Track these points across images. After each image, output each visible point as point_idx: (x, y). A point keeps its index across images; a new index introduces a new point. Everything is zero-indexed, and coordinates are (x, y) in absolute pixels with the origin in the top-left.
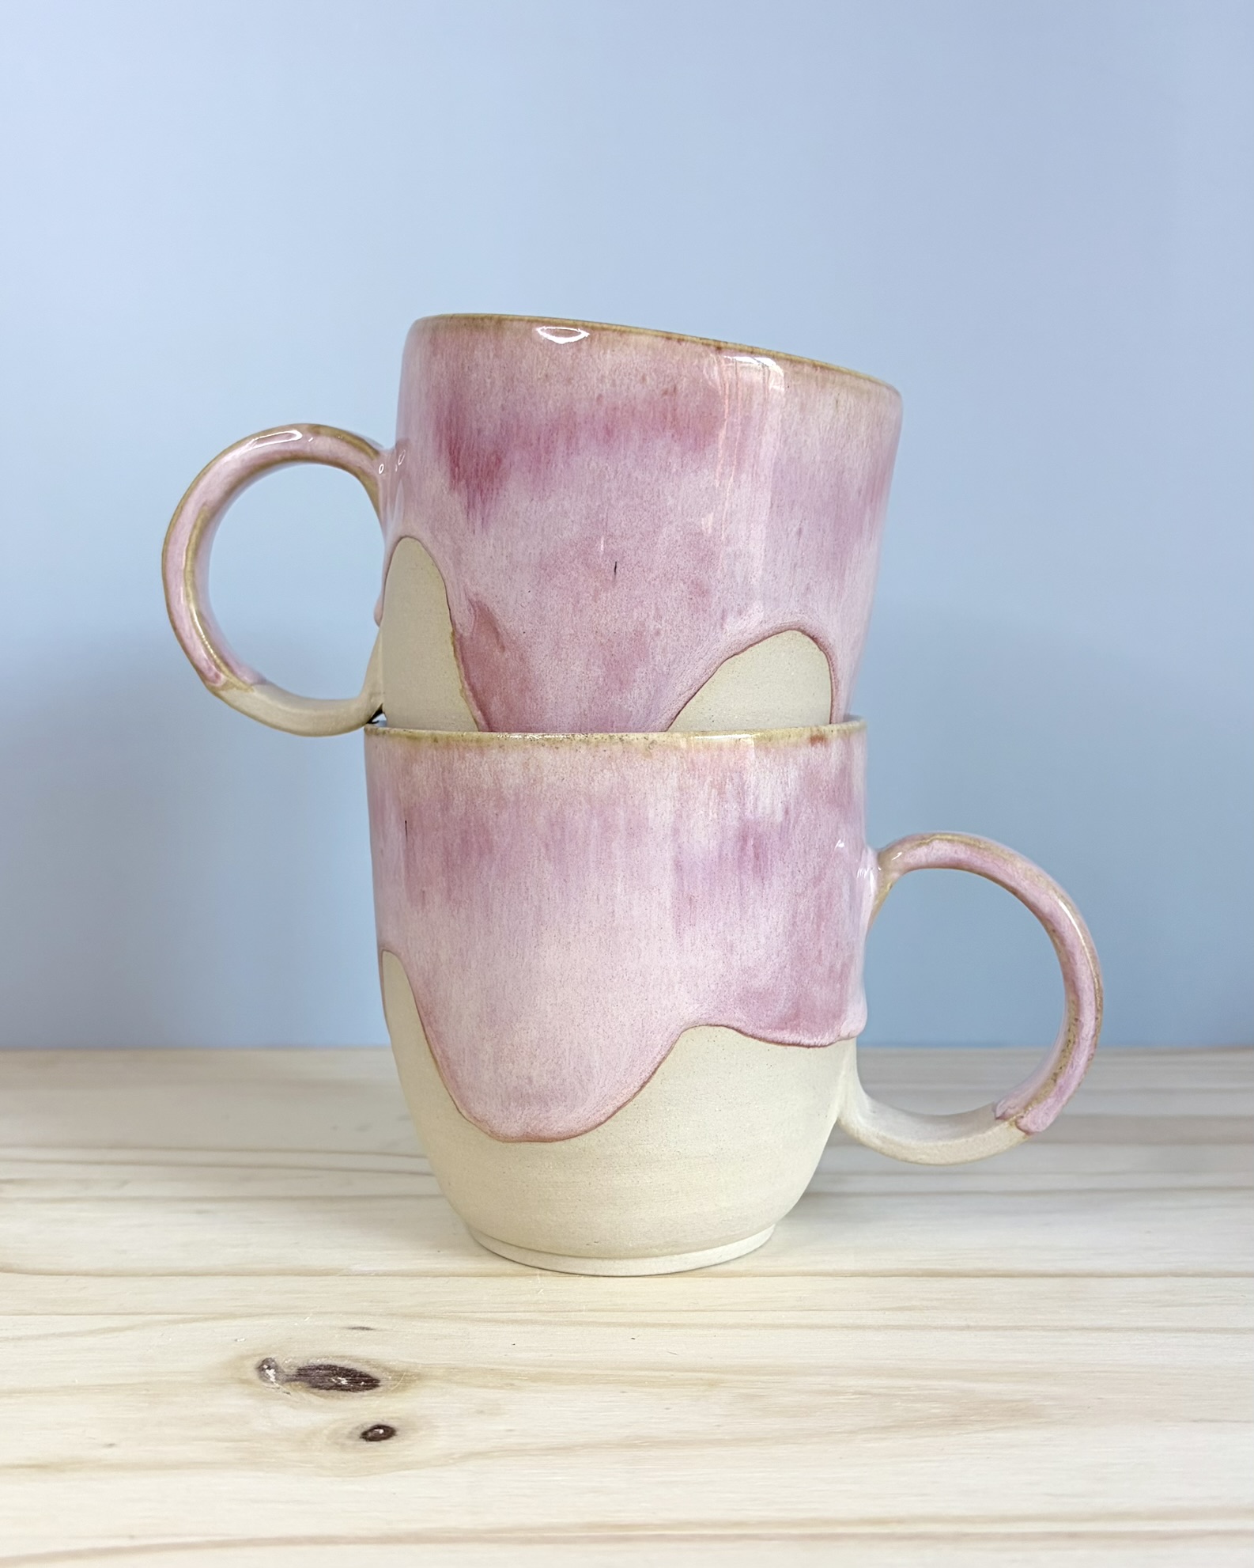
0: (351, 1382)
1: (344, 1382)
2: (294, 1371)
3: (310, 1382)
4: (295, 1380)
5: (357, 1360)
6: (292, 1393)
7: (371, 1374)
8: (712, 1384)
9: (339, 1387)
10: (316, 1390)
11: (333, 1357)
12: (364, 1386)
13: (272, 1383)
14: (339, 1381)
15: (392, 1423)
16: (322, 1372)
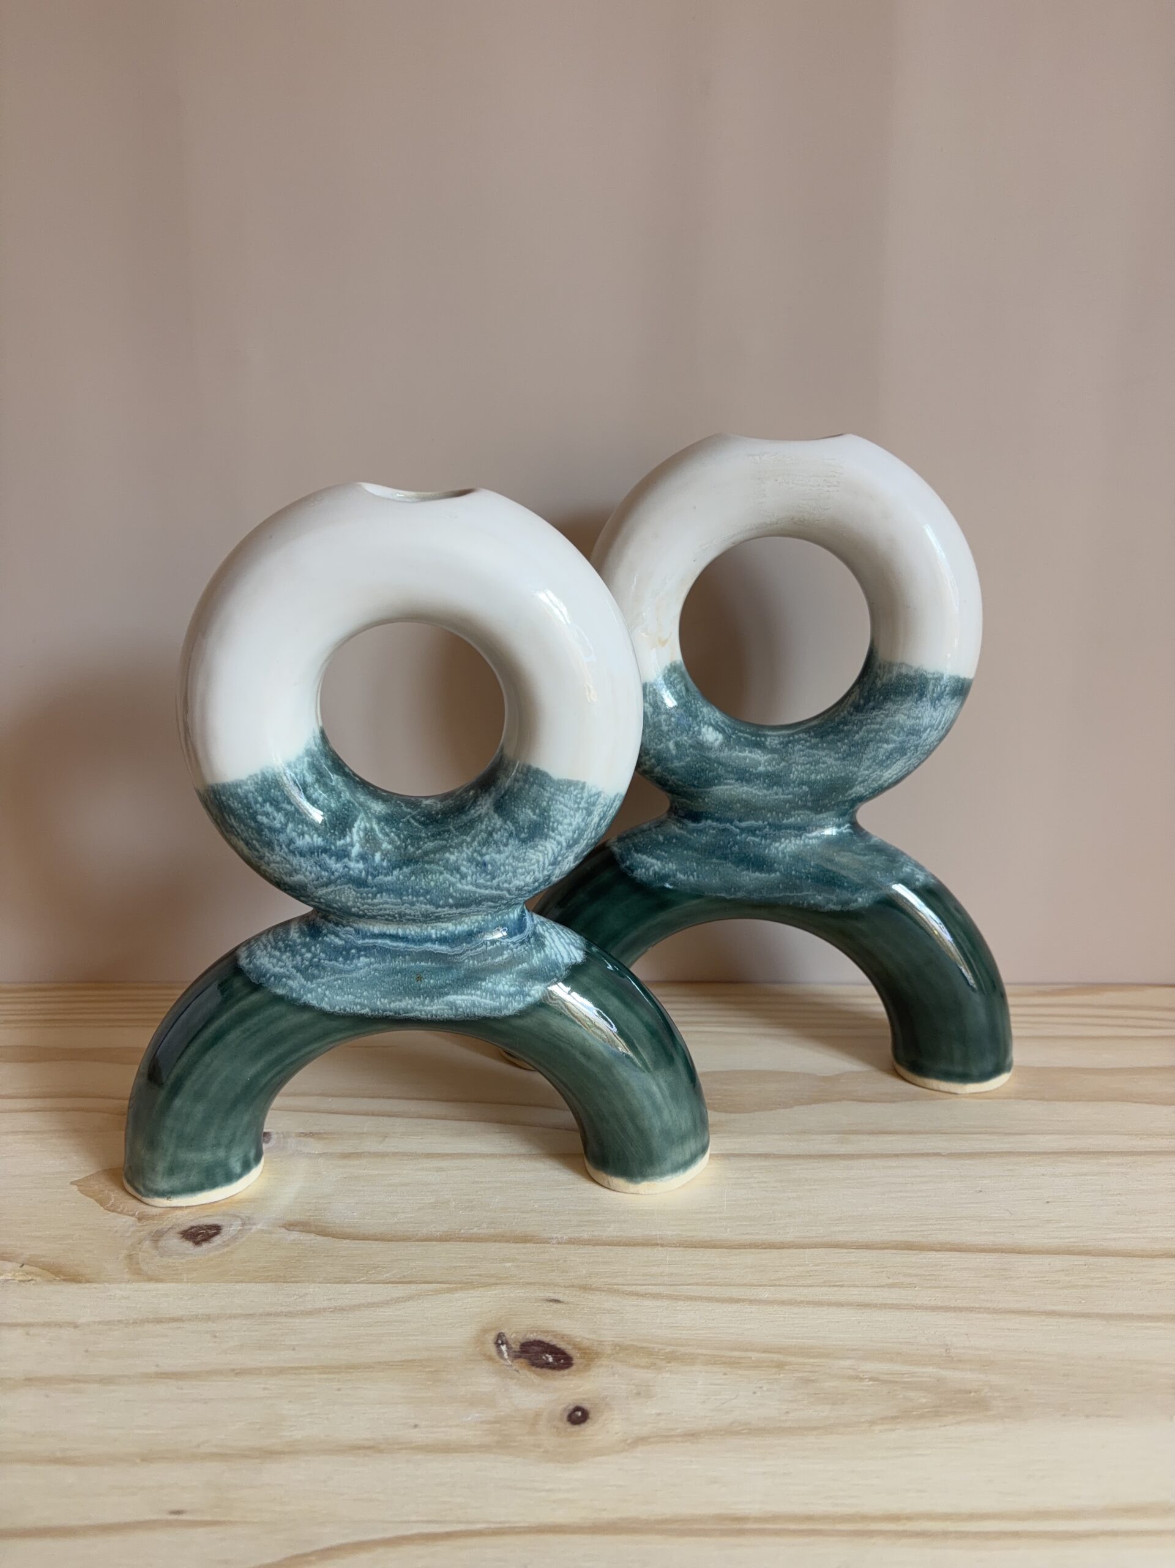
0: (556, 1359)
1: (551, 1359)
2: (516, 1347)
3: (529, 1359)
4: (520, 1357)
5: (555, 1336)
6: (521, 1372)
7: (567, 1351)
8: (780, 1366)
9: (547, 1365)
10: (534, 1368)
11: (541, 1331)
12: (563, 1364)
13: (505, 1360)
14: (547, 1358)
15: (586, 1405)
16: (536, 1348)
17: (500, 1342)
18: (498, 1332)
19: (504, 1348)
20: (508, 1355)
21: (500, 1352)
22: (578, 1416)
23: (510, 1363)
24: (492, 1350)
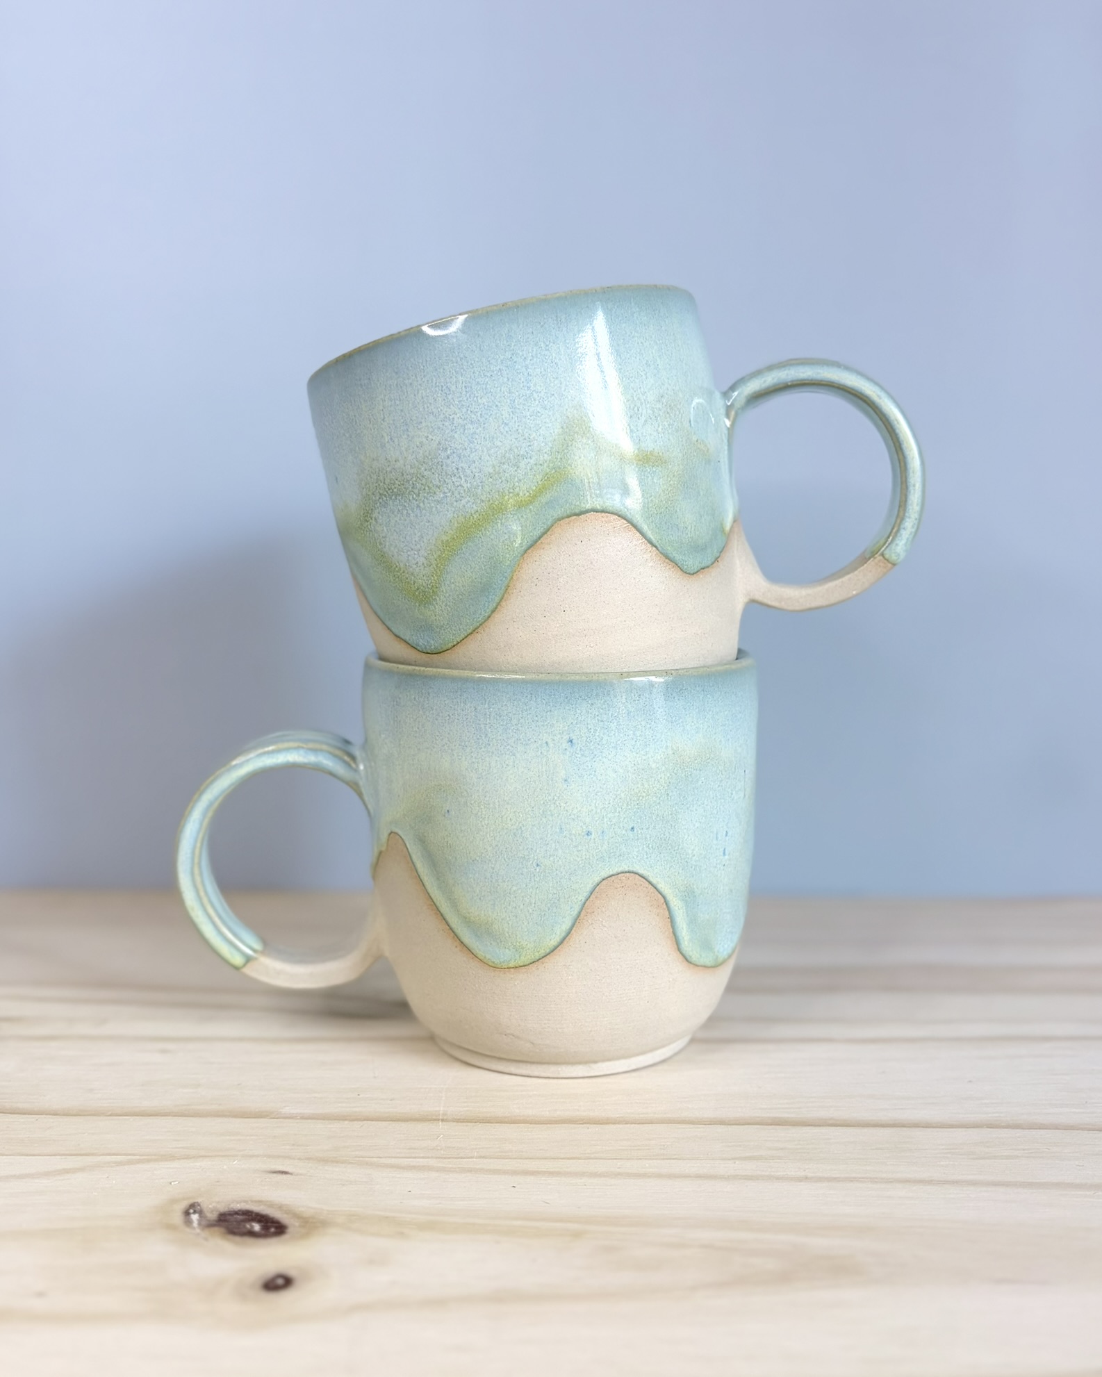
0: (264, 1228)
1: (256, 1228)
2: (213, 1216)
3: (227, 1228)
4: (214, 1226)
5: (271, 1205)
6: (211, 1240)
7: (280, 1219)
8: (577, 1235)
9: (252, 1234)
10: (231, 1237)
11: (251, 1202)
12: (273, 1233)
13: (194, 1228)
14: (252, 1227)
15: (292, 1273)
16: (240, 1217)
17: (191, 1211)
18: (192, 1201)
19: (195, 1217)
20: (200, 1224)
21: (188, 1222)
22: (278, 1283)
23: (198, 1231)
24: (178, 1218)
